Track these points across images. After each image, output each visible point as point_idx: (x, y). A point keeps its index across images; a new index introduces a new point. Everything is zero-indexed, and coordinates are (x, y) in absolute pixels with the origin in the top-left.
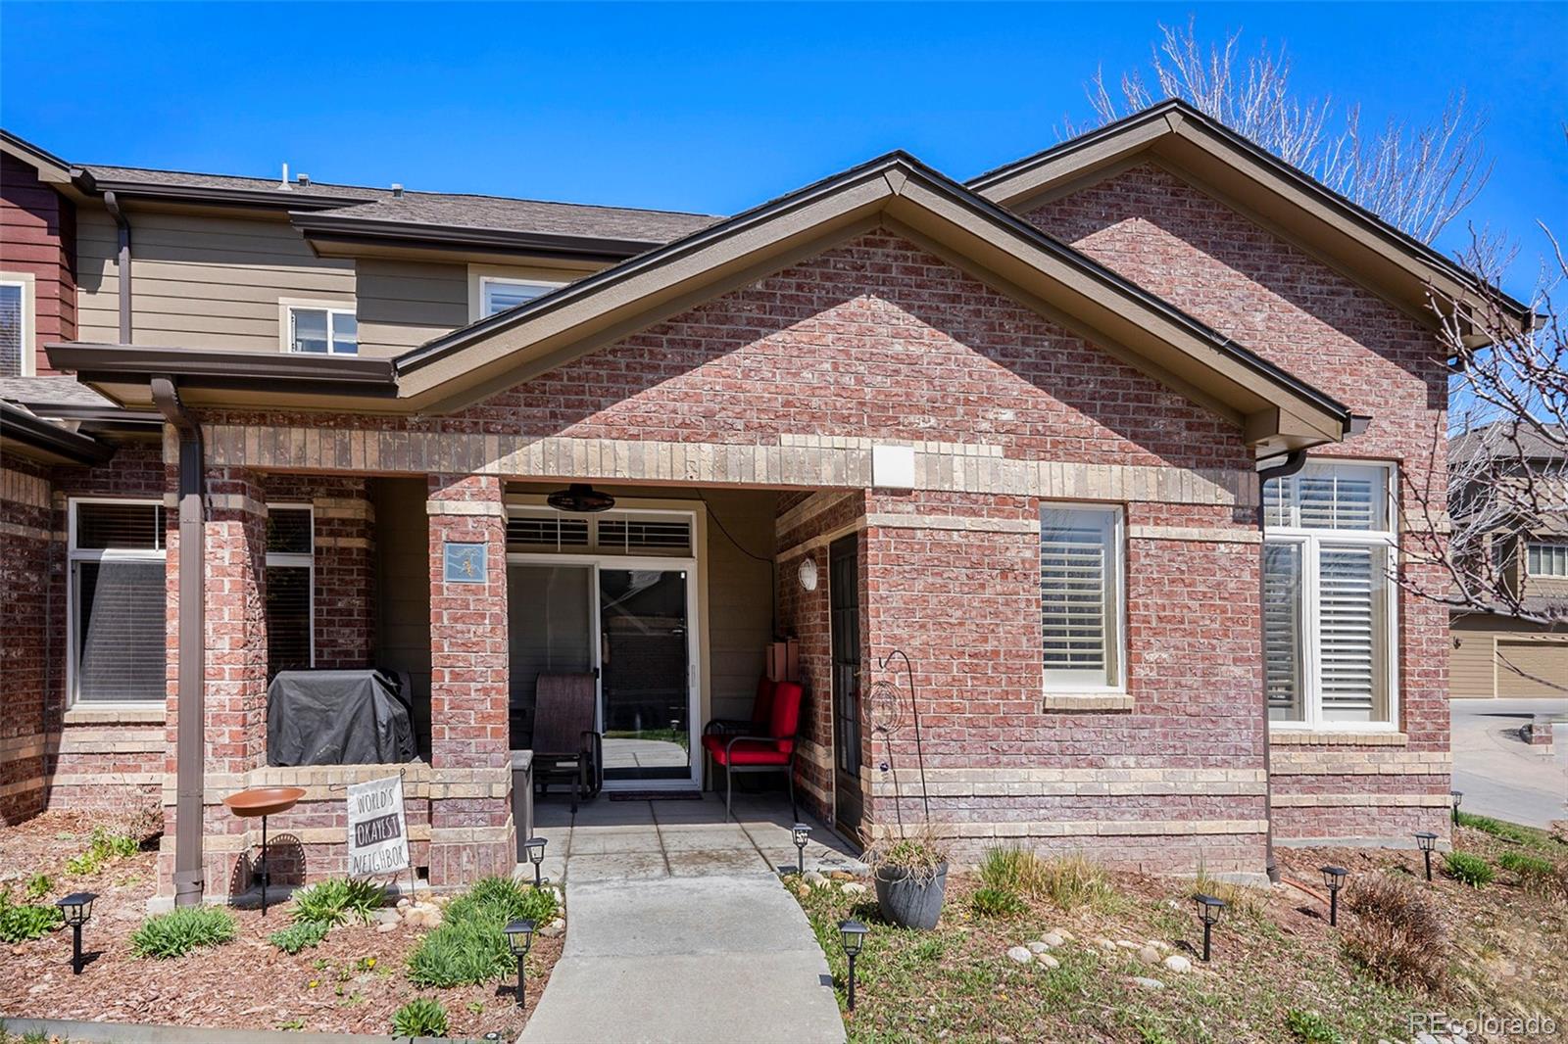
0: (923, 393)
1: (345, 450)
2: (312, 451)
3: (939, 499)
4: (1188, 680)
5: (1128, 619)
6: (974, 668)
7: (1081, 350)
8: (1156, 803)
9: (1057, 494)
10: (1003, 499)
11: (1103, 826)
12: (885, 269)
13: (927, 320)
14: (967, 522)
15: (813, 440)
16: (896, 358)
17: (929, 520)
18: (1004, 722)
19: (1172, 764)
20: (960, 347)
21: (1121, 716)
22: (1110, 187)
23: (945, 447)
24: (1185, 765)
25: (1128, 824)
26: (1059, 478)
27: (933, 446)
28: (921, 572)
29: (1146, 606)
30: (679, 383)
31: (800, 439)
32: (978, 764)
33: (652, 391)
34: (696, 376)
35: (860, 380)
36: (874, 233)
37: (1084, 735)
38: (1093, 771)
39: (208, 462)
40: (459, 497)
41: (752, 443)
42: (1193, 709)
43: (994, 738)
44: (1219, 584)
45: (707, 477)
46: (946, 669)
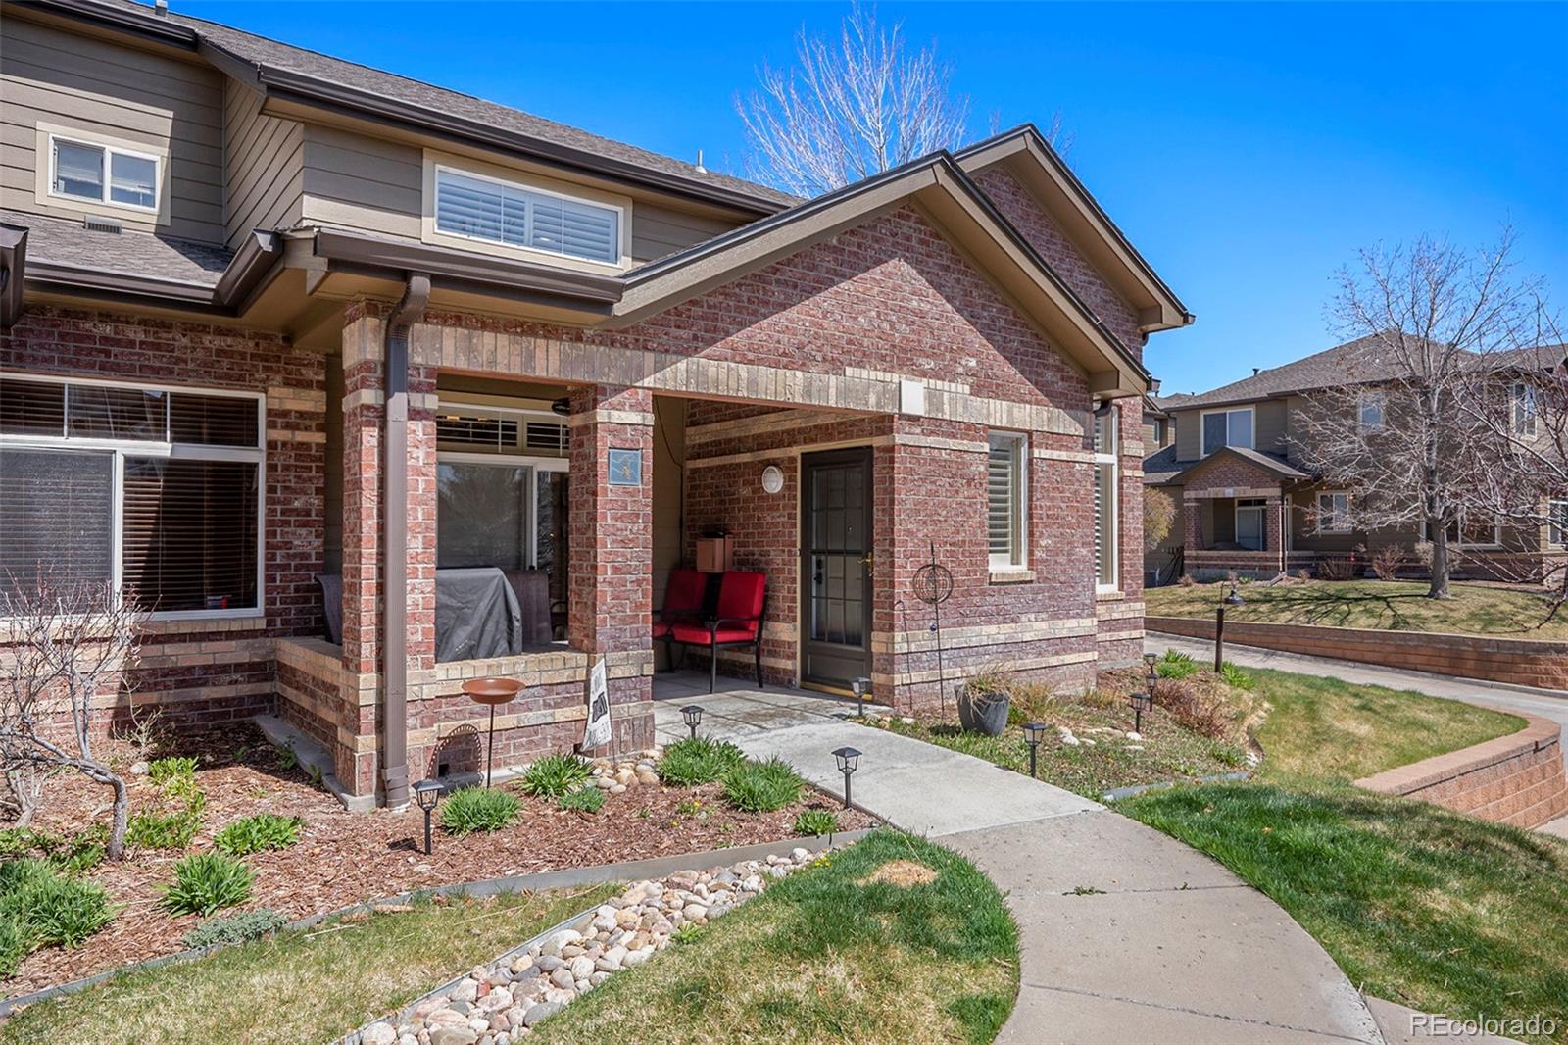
0: (928, 340)
1: (531, 356)
2: (502, 356)
3: (935, 425)
4: (1060, 558)
5: (1030, 516)
7: (1012, 317)
8: (1044, 645)
9: (998, 424)
10: (970, 426)
12: (908, 239)
13: (931, 283)
14: (949, 443)
15: (865, 374)
16: (914, 311)
17: (931, 441)
18: (968, 593)
19: (1053, 618)
20: (949, 307)
21: (1028, 585)
23: (939, 384)
24: (1059, 618)
25: (1031, 661)
26: (998, 412)
27: (932, 383)
28: (923, 481)
30: (780, 318)
31: (857, 370)
33: (764, 323)
34: (792, 313)
35: (892, 328)
36: (903, 208)
37: (1009, 600)
38: (1014, 625)
39: (409, 361)
40: (620, 407)
41: (827, 373)
42: (1063, 579)
44: (1076, 491)
45: (798, 400)
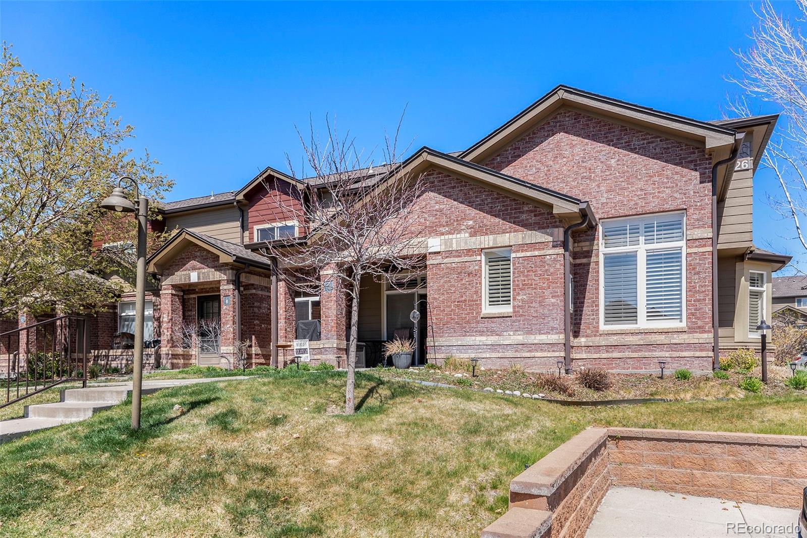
0: (444, 220)
3: (449, 253)
4: (534, 305)
5: (513, 286)
6: (458, 306)
7: (496, 196)
8: (520, 347)
9: (487, 246)
10: (469, 250)
11: (500, 355)
12: (433, 182)
13: (446, 196)
14: (457, 260)
16: (436, 211)
17: (445, 261)
18: (468, 322)
19: (527, 334)
20: (456, 203)
21: (508, 318)
22: (549, 123)
23: (451, 236)
24: (531, 334)
25: (510, 354)
26: (488, 241)
27: (447, 237)
28: (442, 277)
29: (518, 281)
32: (460, 336)
35: (425, 220)
37: (494, 325)
38: (497, 337)
40: (327, 270)
42: (535, 315)
43: (465, 328)
44: (547, 270)
46: (450, 306)
